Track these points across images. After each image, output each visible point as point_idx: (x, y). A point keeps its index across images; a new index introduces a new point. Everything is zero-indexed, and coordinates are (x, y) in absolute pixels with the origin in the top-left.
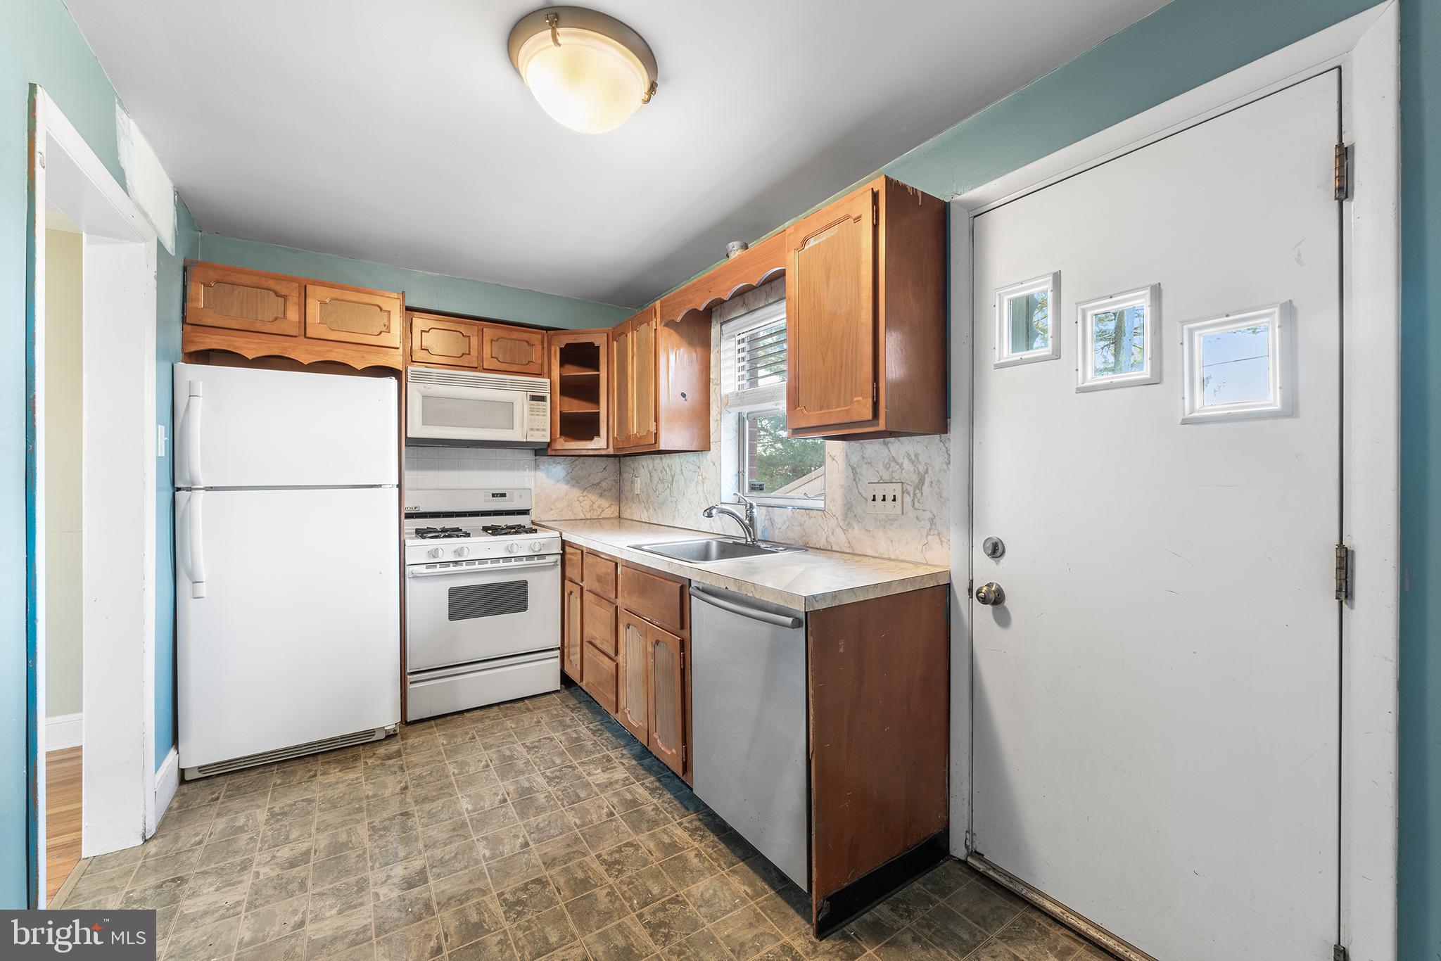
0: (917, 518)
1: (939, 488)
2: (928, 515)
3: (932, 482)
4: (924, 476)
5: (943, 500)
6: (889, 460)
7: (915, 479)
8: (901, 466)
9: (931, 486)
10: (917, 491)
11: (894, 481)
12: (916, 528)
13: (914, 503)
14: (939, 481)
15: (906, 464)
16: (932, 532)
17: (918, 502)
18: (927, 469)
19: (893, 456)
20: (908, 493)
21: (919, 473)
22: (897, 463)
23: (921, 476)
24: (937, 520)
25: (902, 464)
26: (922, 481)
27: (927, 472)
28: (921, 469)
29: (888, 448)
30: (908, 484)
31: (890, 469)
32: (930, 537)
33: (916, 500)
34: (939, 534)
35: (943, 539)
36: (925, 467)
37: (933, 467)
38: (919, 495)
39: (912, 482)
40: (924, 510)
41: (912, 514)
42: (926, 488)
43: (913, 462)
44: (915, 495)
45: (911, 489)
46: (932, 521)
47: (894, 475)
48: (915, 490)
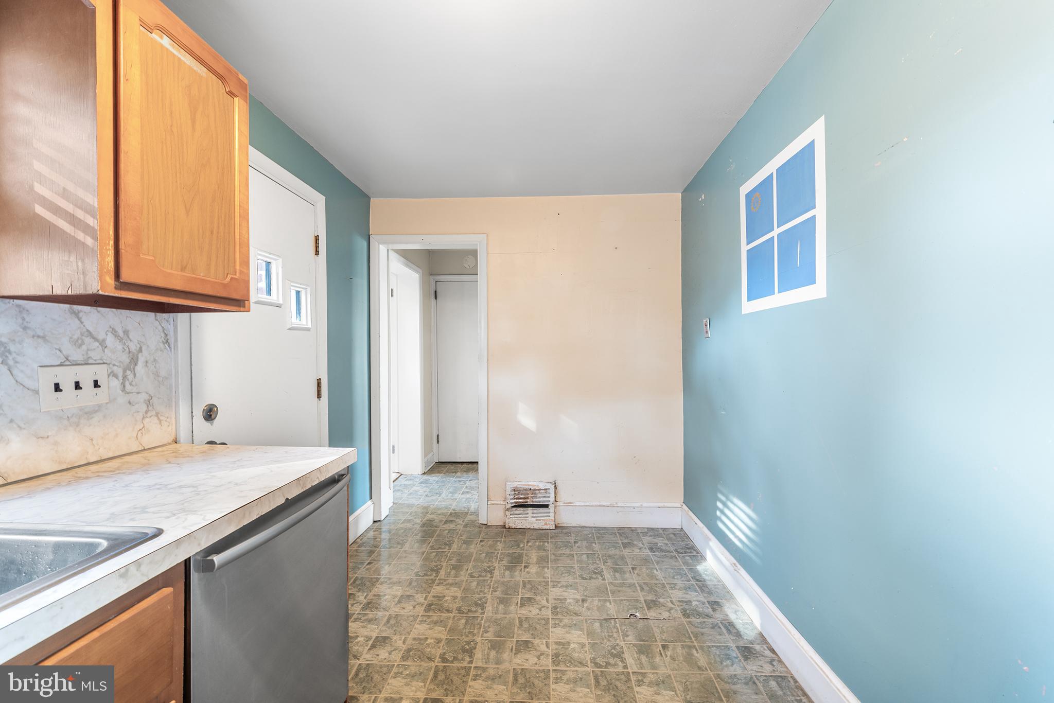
0: (130, 403)
1: (155, 367)
2: (143, 396)
3: (147, 362)
4: (137, 355)
5: (161, 379)
6: (82, 334)
7: (125, 359)
8: (102, 343)
9: (146, 366)
10: (128, 372)
11: (91, 361)
12: (129, 414)
13: (124, 386)
14: (155, 360)
15: (110, 340)
16: (149, 415)
17: (131, 384)
18: (141, 348)
19: (88, 331)
20: (116, 376)
21: (130, 352)
22: (96, 339)
23: (133, 355)
24: (155, 400)
25: (104, 340)
26: (134, 361)
27: (140, 350)
28: (133, 347)
29: (79, 319)
30: (114, 365)
31: (84, 347)
32: (147, 420)
33: (127, 383)
34: (157, 415)
35: (161, 418)
36: (138, 346)
37: (148, 346)
38: (131, 377)
39: (120, 362)
40: (138, 393)
41: (122, 399)
42: (140, 368)
43: (121, 340)
44: (125, 377)
45: (119, 372)
46: (149, 403)
47: (91, 354)
48: (124, 371)
